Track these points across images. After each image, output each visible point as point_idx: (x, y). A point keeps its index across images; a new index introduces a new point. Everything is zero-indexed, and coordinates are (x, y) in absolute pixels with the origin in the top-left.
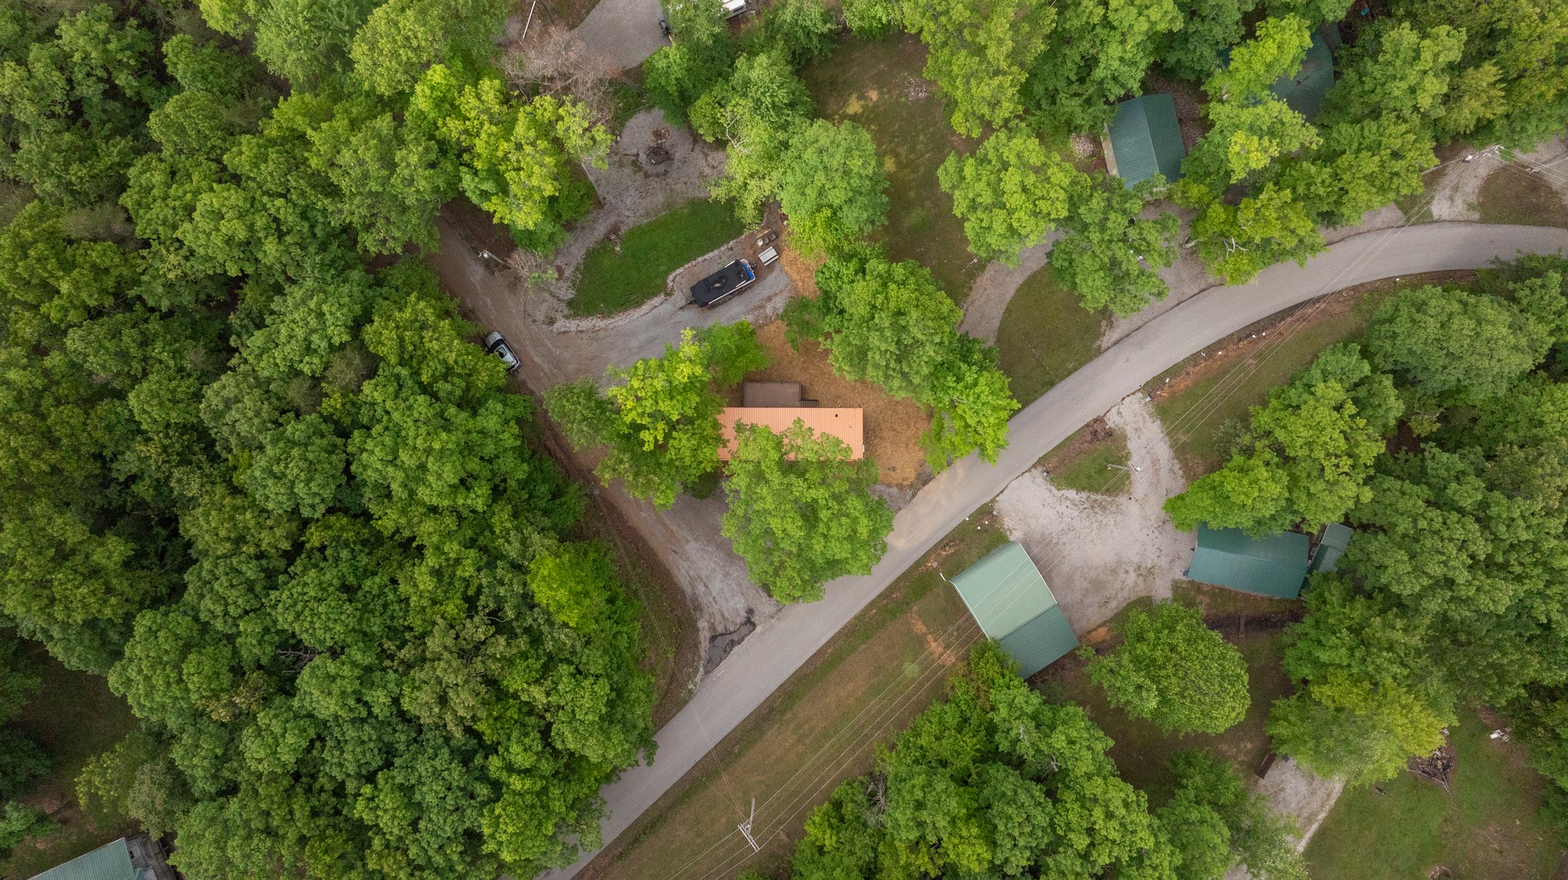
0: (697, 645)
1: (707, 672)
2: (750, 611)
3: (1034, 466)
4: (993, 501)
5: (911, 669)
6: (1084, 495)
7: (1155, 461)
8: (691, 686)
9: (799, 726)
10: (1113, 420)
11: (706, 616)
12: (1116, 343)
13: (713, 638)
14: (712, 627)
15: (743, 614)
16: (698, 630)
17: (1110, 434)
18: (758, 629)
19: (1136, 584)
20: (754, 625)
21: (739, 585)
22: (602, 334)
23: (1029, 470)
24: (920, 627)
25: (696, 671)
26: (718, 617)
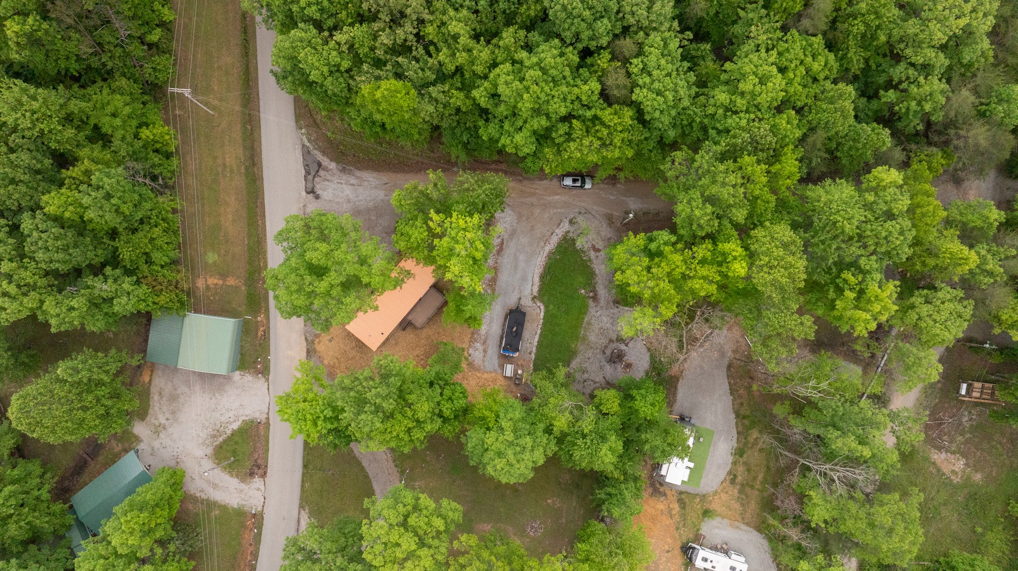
0: (324, 153)
1: (304, 146)
2: (317, 197)
3: (268, 419)
4: (267, 380)
5: (212, 258)
6: (229, 432)
7: (215, 486)
8: (303, 131)
9: (232, 171)
10: (257, 482)
11: (335, 171)
12: (299, 521)
13: (320, 165)
14: (326, 169)
15: (319, 192)
16: (331, 160)
17: (252, 474)
18: (304, 193)
19: (156, 419)
20: (308, 193)
21: (338, 203)
22: (542, 244)
23: (268, 414)
24: (231, 281)
25: (309, 140)
26: (329, 177)
